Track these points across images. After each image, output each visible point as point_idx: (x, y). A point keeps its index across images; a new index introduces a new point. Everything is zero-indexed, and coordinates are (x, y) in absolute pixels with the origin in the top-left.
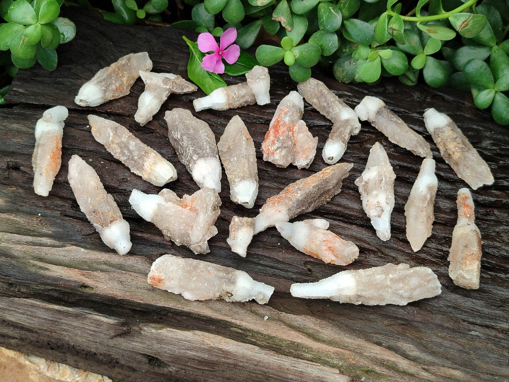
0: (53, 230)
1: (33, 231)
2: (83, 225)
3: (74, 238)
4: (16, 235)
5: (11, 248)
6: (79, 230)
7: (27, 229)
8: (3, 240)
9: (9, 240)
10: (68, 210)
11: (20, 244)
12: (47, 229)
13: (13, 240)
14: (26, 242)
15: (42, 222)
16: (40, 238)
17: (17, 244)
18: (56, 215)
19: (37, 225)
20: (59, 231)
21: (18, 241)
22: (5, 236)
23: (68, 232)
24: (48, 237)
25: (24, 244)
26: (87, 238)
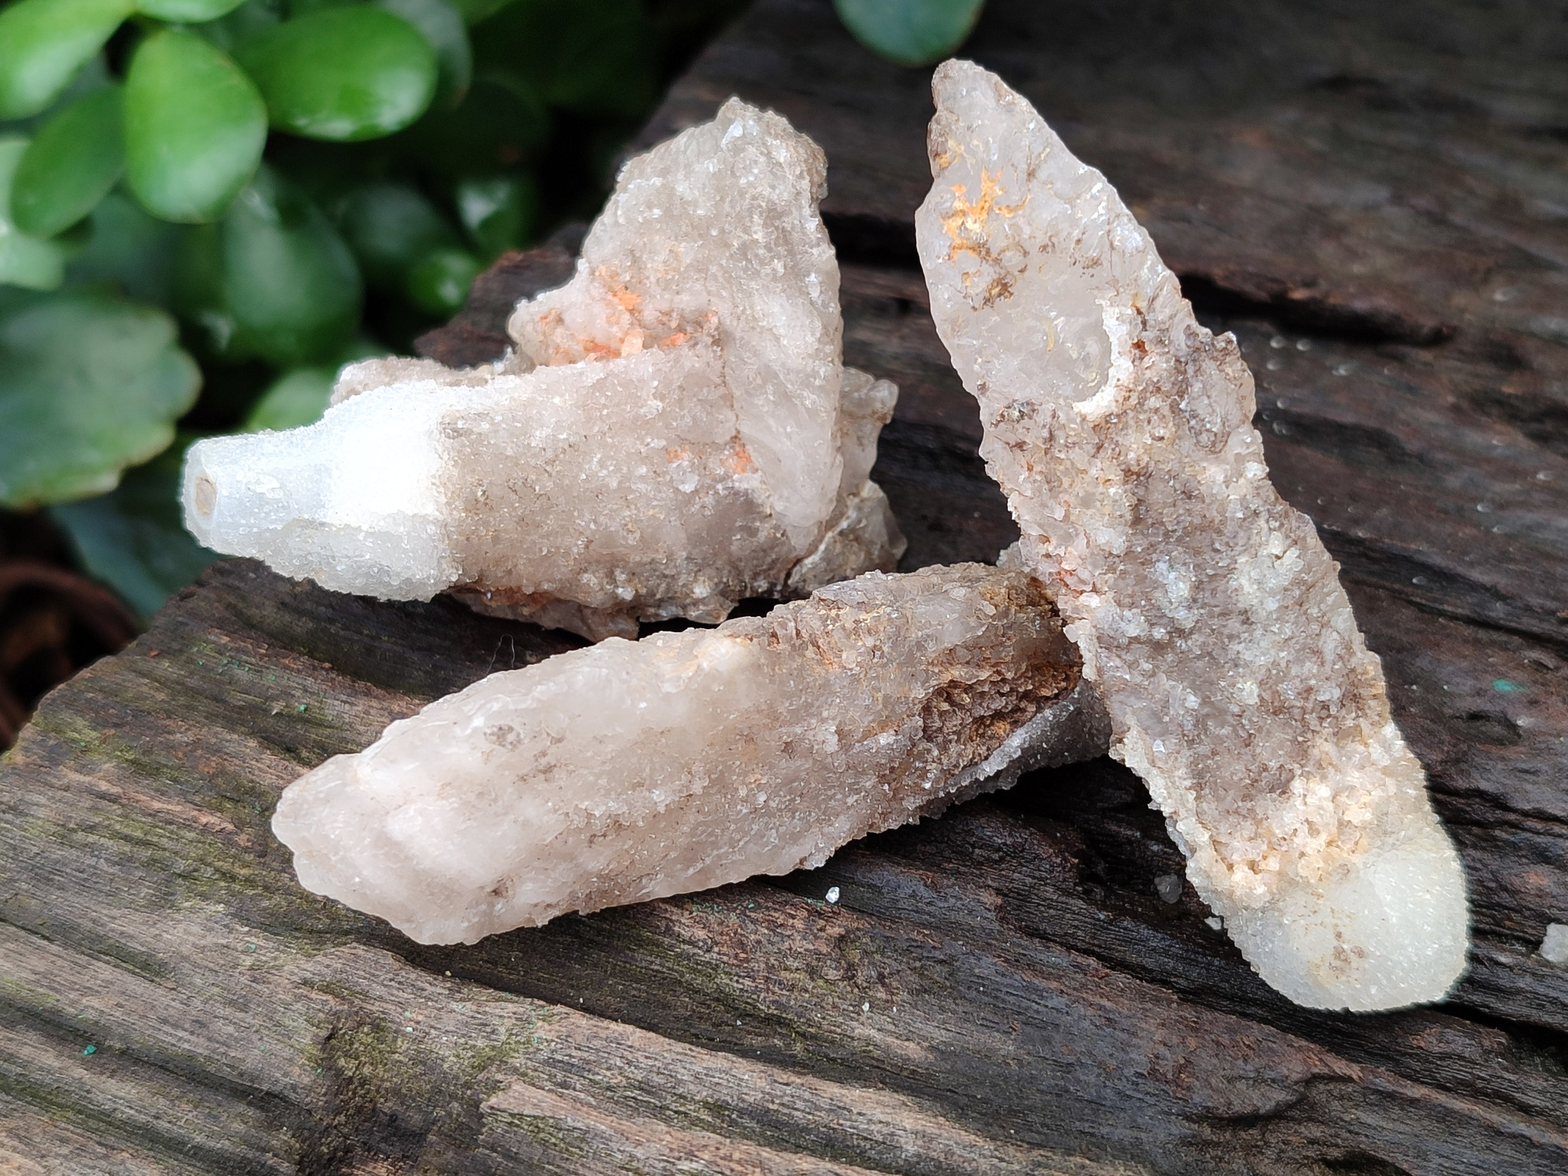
0: (940, 1036)
1: (769, 1020)
2: (1196, 1029)
3: (1122, 1133)
4: (635, 1035)
5: (585, 1136)
6: (1167, 1067)
7: (723, 999)
8: (518, 1061)
9: (568, 1067)
10: (1049, 892)
11: (659, 1112)
12: (883, 1020)
13: (603, 1076)
14: (718, 1108)
15: (855, 955)
16: (831, 1090)
17: (635, 1108)
18: (962, 917)
19: (813, 972)
20: (987, 1055)
21: (644, 1087)
22: (542, 1031)
23: (1068, 1067)
24: (897, 1088)
25: (697, 1122)
26: (1228, 1147)
